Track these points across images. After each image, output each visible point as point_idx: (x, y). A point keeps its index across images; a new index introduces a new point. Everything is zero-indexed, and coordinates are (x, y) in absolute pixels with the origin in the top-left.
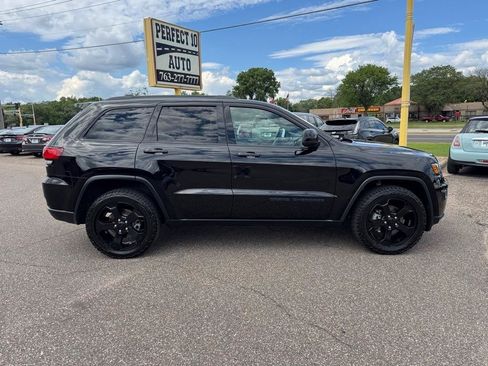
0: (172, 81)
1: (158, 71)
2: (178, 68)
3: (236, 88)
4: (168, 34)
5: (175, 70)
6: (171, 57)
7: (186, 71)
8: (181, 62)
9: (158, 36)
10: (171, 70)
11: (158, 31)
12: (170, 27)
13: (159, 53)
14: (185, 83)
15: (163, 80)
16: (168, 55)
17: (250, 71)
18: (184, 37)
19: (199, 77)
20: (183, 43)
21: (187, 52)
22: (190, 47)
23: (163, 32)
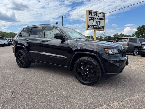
0: (93, 28)
1: (88, 25)
2: (96, 24)
3: (136, 32)
4: (93, 14)
5: (95, 25)
6: (94, 21)
7: (99, 25)
8: (97, 22)
9: (90, 15)
10: (93, 25)
11: (90, 14)
12: (94, 12)
13: (90, 20)
14: (98, 28)
15: (90, 28)
16: (93, 20)
17: (143, 26)
18: (99, 15)
19: (104, 26)
20: (98, 16)
21: (100, 19)
22: (101, 17)
23: (92, 14)
